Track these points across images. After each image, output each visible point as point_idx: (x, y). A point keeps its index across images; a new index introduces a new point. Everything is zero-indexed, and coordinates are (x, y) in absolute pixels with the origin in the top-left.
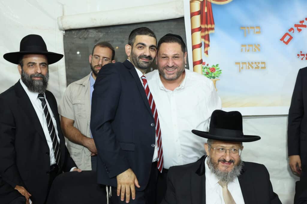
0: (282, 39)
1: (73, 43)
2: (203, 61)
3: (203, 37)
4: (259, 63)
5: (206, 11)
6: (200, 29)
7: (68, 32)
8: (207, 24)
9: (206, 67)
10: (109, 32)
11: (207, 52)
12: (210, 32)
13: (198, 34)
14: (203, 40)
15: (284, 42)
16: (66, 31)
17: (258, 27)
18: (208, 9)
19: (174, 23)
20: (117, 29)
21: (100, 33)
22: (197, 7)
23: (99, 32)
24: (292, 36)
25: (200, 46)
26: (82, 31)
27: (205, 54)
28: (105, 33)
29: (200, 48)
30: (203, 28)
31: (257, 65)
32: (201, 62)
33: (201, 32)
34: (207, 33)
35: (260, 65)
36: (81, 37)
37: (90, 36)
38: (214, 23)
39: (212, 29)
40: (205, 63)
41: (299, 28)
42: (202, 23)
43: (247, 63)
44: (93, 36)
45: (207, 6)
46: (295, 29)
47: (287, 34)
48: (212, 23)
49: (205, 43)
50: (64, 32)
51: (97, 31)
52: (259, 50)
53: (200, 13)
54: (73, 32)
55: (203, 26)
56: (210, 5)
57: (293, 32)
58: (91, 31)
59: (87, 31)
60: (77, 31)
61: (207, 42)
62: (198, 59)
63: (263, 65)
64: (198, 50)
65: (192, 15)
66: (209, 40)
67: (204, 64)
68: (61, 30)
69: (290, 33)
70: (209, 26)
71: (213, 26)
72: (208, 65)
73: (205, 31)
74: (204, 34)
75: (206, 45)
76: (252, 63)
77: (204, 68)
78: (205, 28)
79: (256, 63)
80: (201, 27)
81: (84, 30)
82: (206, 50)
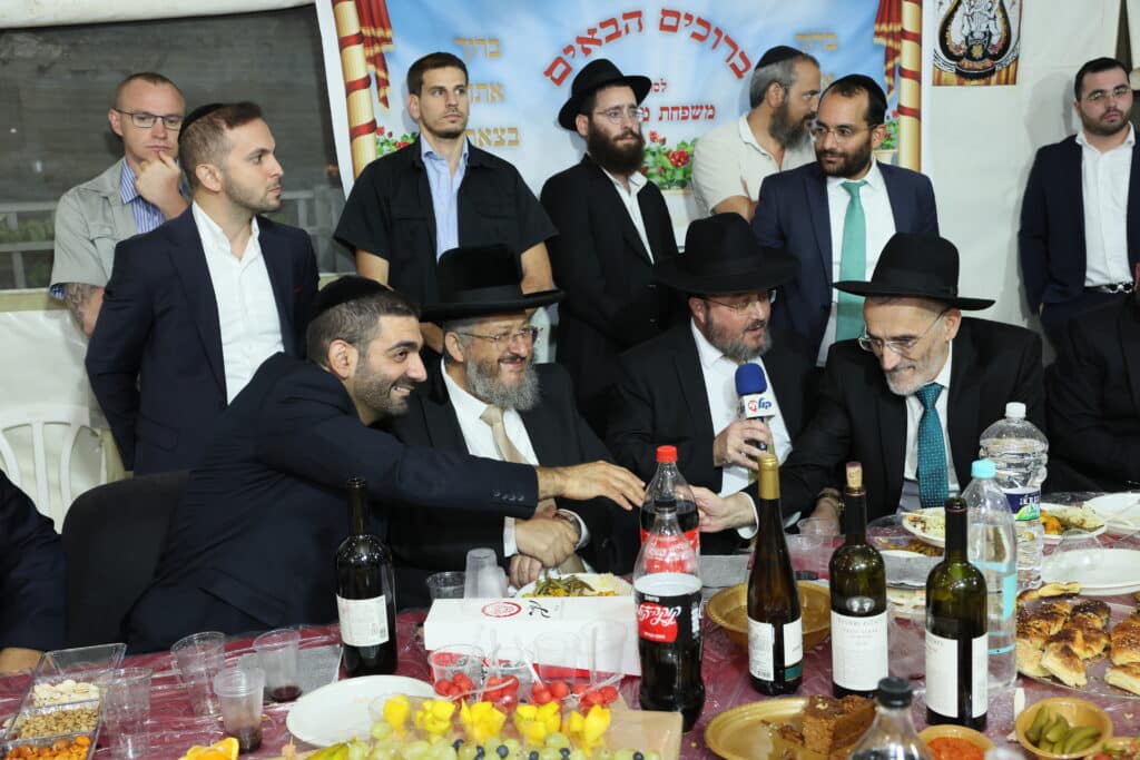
0: (548, 72)
2: (379, 125)
3: (371, 60)
4: (503, 131)
6: (360, 38)
8: (375, 27)
9: (387, 141)
10: (81, 42)
11: (385, 101)
12: (385, 48)
13: (357, 52)
14: (372, 68)
15: (553, 79)
17: (494, 40)
19: (274, 23)
20: (106, 36)
21: (49, 46)
23: (47, 41)
24: (571, 65)
25: (366, 83)
27: (381, 105)
28: (66, 47)
29: (367, 89)
30: (367, 37)
31: (500, 137)
32: (372, 127)
33: (365, 46)
34: (377, 49)
35: (507, 137)
37: (19, 53)
38: (389, 26)
39: (388, 41)
40: (382, 129)
41: (586, 46)
42: (362, 22)
43: (476, 132)
44: (29, 54)
46: (578, 47)
47: (559, 60)
48: (385, 25)
49: (377, 77)
51: (40, 38)
52: (502, 97)
55: (367, 32)
57: (573, 56)
58: (19, 37)
59: (11, 40)
61: (382, 74)
62: (363, 118)
63: (513, 137)
64: (362, 96)
66: (386, 70)
67: (381, 131)
69: (565, 57)
70: (380, 33)
71: (389, 34)
72: (390, 134)
73: (373, 44)
74: (371, 52)
75: (381, 82)
76: (488, 131)
77: (382, 144)
78: (373, 37)
79: (496, 130)
80: (361, 33)
82: (382, 94)
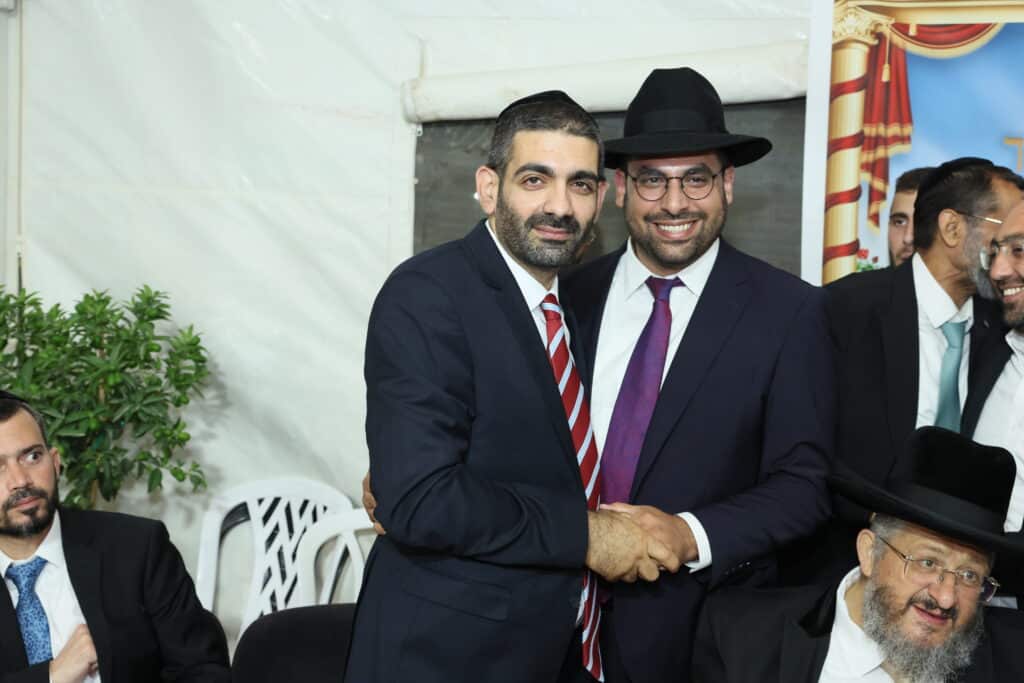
1: (445, 165)
2: (863, 246)
3: (868, 167)
5: (885, 77)
6: (859, 140)
7: (432, 130)
8: (886, 124)
11: (876, 218)
12: (894, 150)
13: (851, 157)
14: (866, 177)
16: (426, 125)
18: (895, 73)
19: (771, 116)
22: (855, 65)
25: (854, 195)
26: (476, 127)
27: (871, 224)
29: (855, 204)
30: (870, 138)
32: (854, 248)
33: (863, 150)
34: (881, 152)
36: (470, 147)
38: (910, 120)
39: (904, 139)
40: (866, 252)
42: (868, 117)
45: (890, 63)
48: (905, 118)
49: (872, 190)
50: (420, 129)
53: (864, 84)
54: (449, 130)
55: (870, 131)
56: (899, 60)
60: (460, 128)
61: (879, 185)
62: (844, 238)
64: (846, 210)
65: (838, 90)
66: (886, 180)
67: (864, 254)
68: (409, 120)
70: (894, 130)
71: (908, 130)
72: (875, 260)
73: (876, 146)
74: (869, 157)
75: (875, 195)
78: (879, 137)
80: (861, 133)
81: (482, 126)
82: (874, 209)
